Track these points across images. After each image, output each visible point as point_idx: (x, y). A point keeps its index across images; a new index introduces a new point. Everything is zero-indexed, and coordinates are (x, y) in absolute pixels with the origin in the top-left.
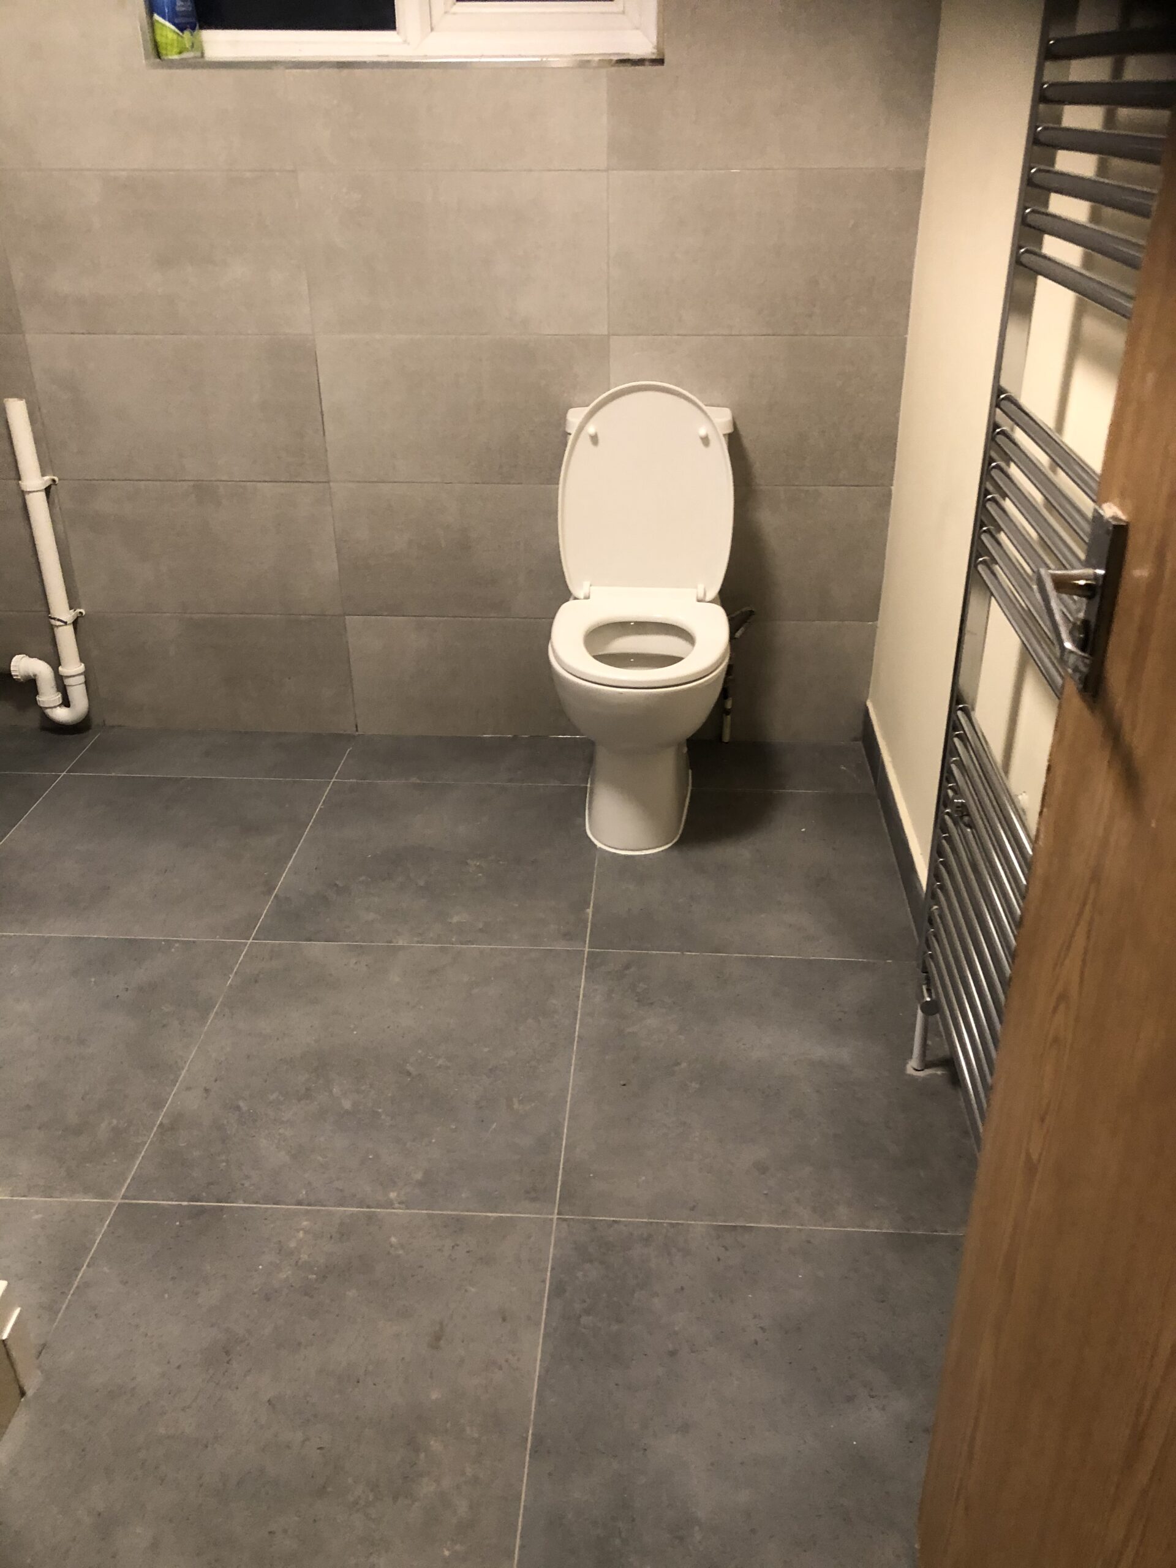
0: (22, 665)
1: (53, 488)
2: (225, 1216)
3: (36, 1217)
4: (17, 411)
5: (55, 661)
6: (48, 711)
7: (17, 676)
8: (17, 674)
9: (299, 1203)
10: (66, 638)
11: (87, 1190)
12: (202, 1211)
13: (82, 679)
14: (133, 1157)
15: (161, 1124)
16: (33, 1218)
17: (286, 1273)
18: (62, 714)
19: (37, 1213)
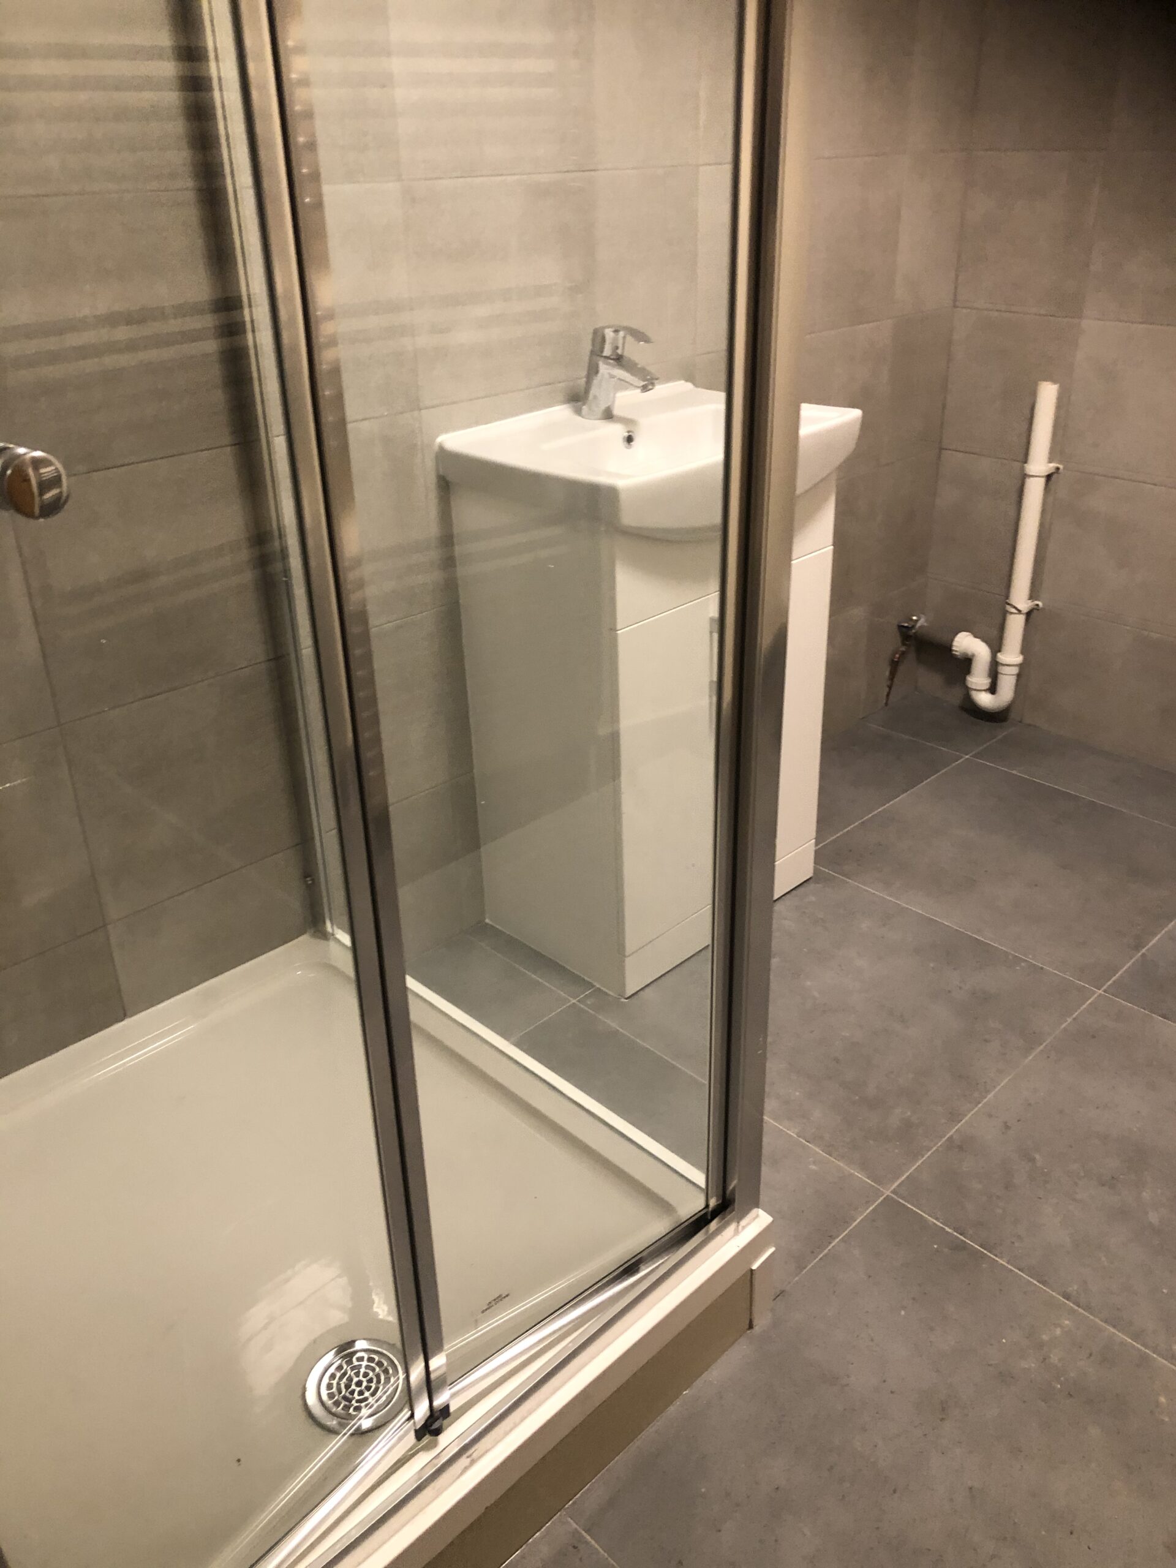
0: (966, 643)
1: (1055, 476)
2: (984, 1265)
3: (813, 1167)
4: (1048, 395)
5: (996, 646)
6: (974, 694)
7: (956, 651)
8: (957, 649)
9: (1067, 1296)
10: (1015, 626)
11: (864, 1166)
12: (963, 1247)
13: (1015, 670)
14: (916, 1156)
15: (951, 1137)
16: (810, 1167)
17: (1030, 1364)
18: (984, 699)
19: (814, 1163)
